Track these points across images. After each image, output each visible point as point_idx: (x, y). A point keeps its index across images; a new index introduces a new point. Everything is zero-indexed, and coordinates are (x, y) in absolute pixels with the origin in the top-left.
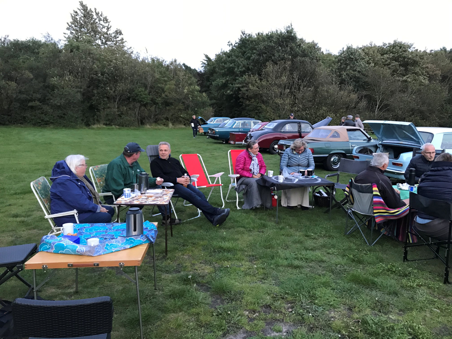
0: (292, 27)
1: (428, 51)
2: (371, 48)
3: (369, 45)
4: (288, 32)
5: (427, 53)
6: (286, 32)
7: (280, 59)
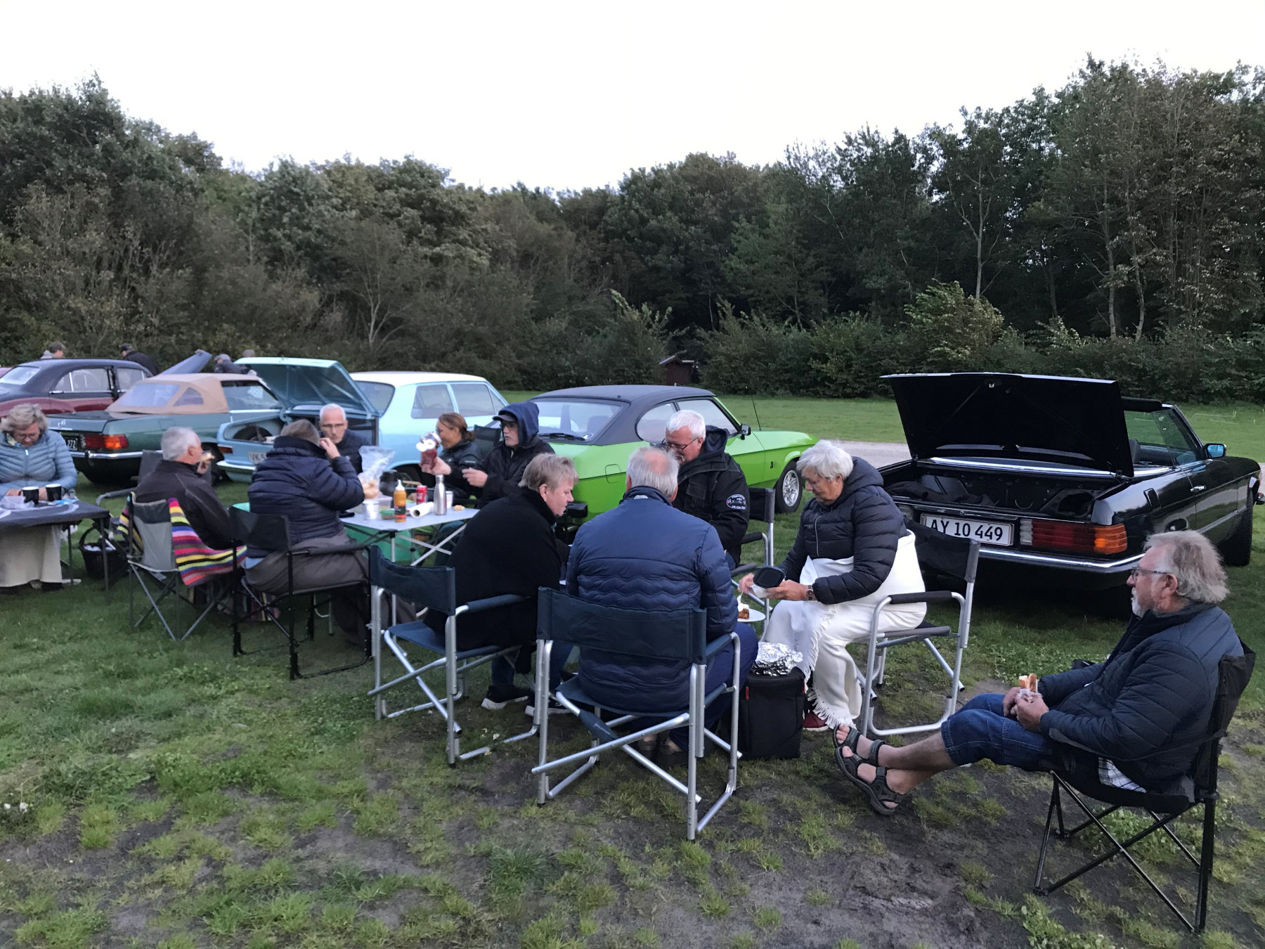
0: (103, 86)
1: (487, 191)
2: (350, 168)
3: (343, 161)
4: (90, 98)
5: (484, 193)
6: (84, 98)
7: (71, 177)
